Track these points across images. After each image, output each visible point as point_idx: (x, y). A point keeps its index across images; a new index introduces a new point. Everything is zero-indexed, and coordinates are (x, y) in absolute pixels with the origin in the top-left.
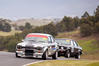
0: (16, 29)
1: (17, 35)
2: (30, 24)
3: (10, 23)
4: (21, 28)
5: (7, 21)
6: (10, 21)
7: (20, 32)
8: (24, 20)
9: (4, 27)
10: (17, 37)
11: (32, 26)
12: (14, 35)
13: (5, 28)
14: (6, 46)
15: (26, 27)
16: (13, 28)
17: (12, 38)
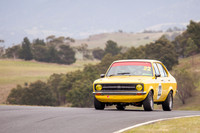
0: (87, 57)
1: (89, 69)
2: (115, 44)
3: (72, 45)
4: (98, 54)
5: (65, 42)
6: (73, 41)
7: (96, 62)
8: (102, 36)
9: (61, 53)
10: (89, 74)
11: (121, 48)
12: (82, 69)
13: (63, 57)
14: (67, 95)
15: (107, 50)
16: (79, 56)
17: (80, 78)
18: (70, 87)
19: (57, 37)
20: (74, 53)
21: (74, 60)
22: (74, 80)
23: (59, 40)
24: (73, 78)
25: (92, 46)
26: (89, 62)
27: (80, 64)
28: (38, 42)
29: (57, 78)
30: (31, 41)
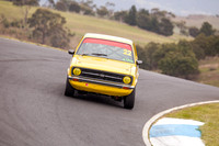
18: (163, 56)
19: (161, 10)
20: (172, 27)
21: (171, 33)
22: (168, 51)
23: (162, 14)
24: (167, 49)
25: (189, 24)
26: (184, 37)
27: (176, 37)
28: (144, 12)
29: (153, 46)
30: (138, 9)
